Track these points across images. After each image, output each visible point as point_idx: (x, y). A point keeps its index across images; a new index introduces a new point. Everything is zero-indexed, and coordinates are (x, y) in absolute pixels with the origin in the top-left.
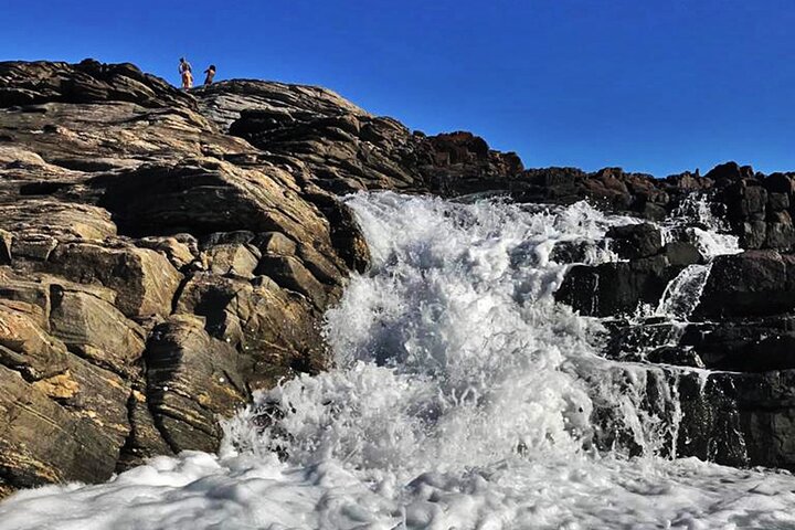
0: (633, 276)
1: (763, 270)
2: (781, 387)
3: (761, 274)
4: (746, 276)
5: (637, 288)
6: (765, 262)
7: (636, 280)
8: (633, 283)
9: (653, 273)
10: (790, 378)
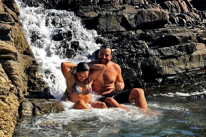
0: (118, 18)
1: (155, 14)
2: (175, 51)
3: (155, 16)
4: (151, 16)
5: (119, 21)
6: (156, 12)
7: (119, 18)
8: (118, 20)
9: (124, 16)
10: (177, 48)
